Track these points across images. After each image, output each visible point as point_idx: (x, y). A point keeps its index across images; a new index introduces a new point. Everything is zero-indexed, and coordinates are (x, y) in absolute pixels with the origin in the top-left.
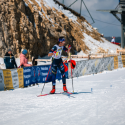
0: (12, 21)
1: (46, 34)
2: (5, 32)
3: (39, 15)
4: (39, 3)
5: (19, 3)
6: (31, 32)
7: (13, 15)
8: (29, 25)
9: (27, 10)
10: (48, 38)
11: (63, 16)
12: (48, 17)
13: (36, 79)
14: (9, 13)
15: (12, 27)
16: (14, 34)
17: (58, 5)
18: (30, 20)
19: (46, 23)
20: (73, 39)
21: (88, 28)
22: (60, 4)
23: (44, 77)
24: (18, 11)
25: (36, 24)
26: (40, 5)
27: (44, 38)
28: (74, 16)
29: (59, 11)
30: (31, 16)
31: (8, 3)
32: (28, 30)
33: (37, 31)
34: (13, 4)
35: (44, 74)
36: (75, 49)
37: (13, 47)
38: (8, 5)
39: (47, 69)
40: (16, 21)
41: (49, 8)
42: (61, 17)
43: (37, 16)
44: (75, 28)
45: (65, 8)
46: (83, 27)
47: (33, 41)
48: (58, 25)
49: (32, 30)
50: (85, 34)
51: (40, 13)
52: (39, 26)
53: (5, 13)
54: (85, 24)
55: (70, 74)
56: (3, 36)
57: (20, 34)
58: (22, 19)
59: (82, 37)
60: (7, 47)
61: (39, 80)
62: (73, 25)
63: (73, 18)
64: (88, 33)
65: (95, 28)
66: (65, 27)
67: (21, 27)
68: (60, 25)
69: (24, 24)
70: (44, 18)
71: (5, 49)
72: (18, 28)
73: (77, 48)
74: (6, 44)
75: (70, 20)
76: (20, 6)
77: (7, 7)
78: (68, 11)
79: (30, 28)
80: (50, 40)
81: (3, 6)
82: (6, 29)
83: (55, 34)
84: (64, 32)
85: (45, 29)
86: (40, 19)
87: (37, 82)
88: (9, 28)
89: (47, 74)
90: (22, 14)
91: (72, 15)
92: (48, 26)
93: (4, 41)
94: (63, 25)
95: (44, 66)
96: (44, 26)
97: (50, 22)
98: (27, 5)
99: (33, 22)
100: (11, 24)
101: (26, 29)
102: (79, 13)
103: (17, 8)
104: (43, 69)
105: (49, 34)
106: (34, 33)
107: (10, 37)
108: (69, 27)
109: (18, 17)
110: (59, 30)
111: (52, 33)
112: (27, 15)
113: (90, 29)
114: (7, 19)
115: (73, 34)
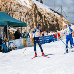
0: (34, 18)
1: (47, 23)
2: (31, 23)
3: (44, 15)
4: (44, 10)
5: (36, 11)
6: (41, 23)
7: (34, 15)
8: (40, 19)
9: (39, 14)
10: (48, 25)
11: (54, 15)
12: (48, 16)
13: (44, 42)
14: (32, 15)
15: (34, 21)
16: (34, 23)
17: (52, 11)
18: (41, 17)
19: (47, 19)
20: (59, 25)
21: (64, 20)
22: (53, 11)
23: (47, 40)
24: (36, 14)
25: (43, 19)
26: (45, 11)
27: (47, 25)
28: (59, 15)
29: (52, 13)
30: (41, 16)
31: (31, 11)
32: (40, 22)
33: (44, 22)
34: (34, 11)
35: (47, 39)
36: (60, 29)
37: (34, 29)
38: (32, 12)
39: (48, 37)
40: (35, 18)
41: (48, 12)
42: (54, 16)
43: (44, 16)
44: (59, 20)
45: (55, 12)
46: (63, 20)
47: (42, 26)
48: (52, 19)
49: (42, 22)
50: (63, 23)
51: (45, 14)
52: (44, 20)
53: (30, 15)
54: (63, 18)
55: (58, 39)
56: (30, 24)
57: (37, 23)
58: (37, 17)
59: (62, 24)
60: (32, 29)
61: (45, 42)
62: (58, 19)
63: (58, 16)
64: (65, 22)
65: (68, 20)
66: (55, 20)
67: (37, 21)
68: (53, 19)
69: (38, 19)
70: (46, 16)
71: (31, 30)
72: (36, 21)
73: (60, 28)
74: (31, 28)
75: (57, 17)
76: (36, 12)
77: (31, 13)
78: (56, 13)
79: (41, 21)
80: (49, 25)
81: (29, 12)
82: (31, 21)
83: (51, 23)
84: (55, 22)
85: (47, 21)
86: (45, 17)
87: (45, 43)
88: (32, 21)
89: (48, 39)
90: (38, 15)
91: (58, 15)
92: (48, 20)
93: (30, 26)
94: (54, 19)
95: (47, 36)
96: (47, 20)
97: (49, 18)
98: (39, 11)
99: (42, 18)
100: (33, 19)
101: (39, 21)
102: (61, 14)
103: (35, 13)
104: (47, 37)
105: (49, 23)
106: (43, 23)
107: (33, 25)
108: (57, 20)
109: (36, 16)
110: (53, 21)
111: (50, 23)
112: (39, 15)
113: (65, 20)
114: (31, 17)
115: (59, 23)
